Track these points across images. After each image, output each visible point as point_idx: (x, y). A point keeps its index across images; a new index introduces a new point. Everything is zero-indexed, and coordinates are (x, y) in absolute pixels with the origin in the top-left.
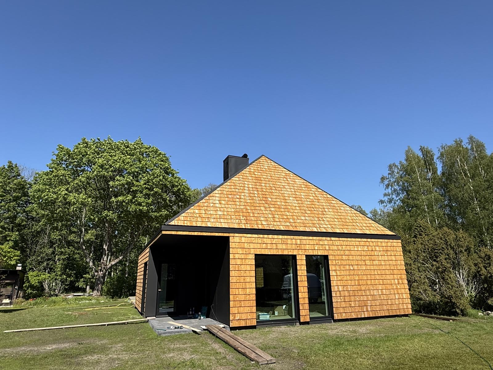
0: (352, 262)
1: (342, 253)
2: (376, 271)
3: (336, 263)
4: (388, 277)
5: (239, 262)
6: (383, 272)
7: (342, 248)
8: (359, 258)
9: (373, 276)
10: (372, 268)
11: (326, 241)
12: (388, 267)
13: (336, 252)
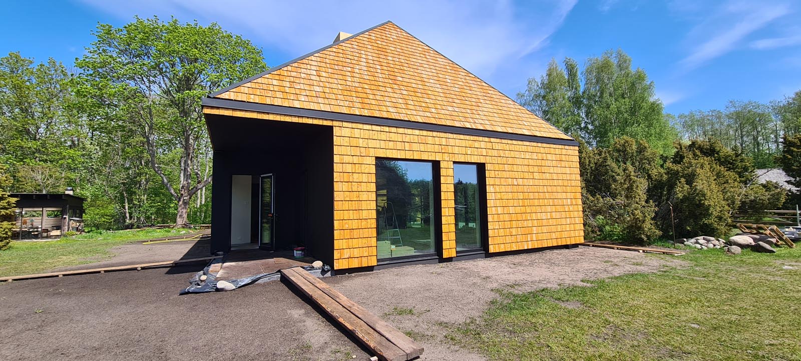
0: (516, 174)
1: (504, 160)
2: (545, 187)
3: (495, 175)
4: (560, 196)
5: (349, 168)
6: (554, 189)
7: (504, 154)
8: (526, 169)
9: (541, 194)
10: (541, 183)
11: (482, 142)
12: (560, 183)
13: (496, 160)
